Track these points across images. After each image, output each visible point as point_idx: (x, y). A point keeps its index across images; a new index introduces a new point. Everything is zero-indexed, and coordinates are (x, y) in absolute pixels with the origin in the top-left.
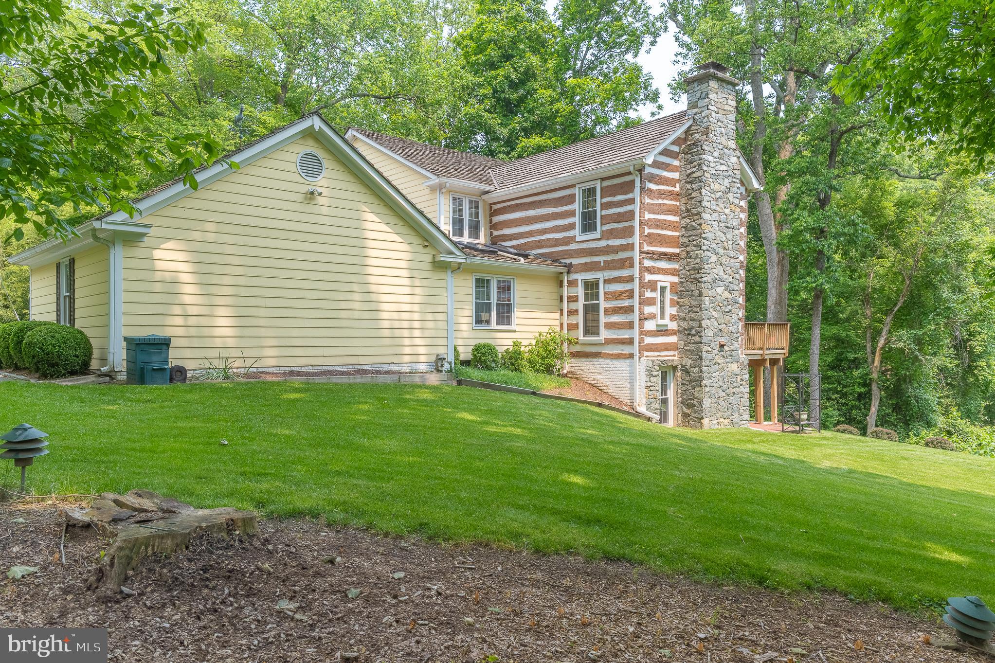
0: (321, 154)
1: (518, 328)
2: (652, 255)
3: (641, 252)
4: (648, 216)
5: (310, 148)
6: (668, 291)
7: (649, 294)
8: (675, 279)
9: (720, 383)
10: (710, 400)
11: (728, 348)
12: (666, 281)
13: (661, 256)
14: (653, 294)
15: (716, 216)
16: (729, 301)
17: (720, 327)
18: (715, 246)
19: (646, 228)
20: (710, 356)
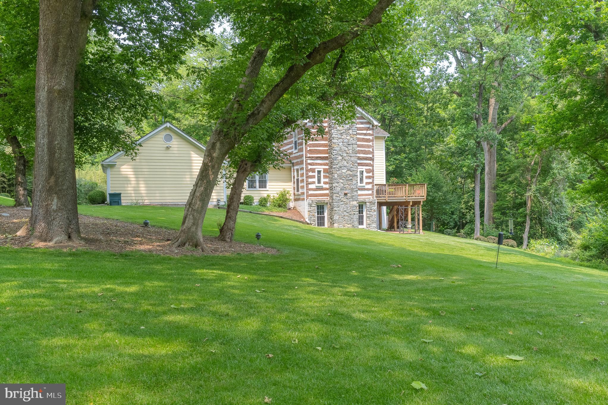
0: (171, 134)
1: (269, 190)
2: (312, 158)
3: (306, 157)
5: (168, 132)
6: (322, 172)
7: (310, 174)
8: (327, 167)
9: (345, 210)
10: (338, 216)
11: (350, 195)
12: (321, 168)
13: (317, 158)
14: (313, 174)
15: (341, 140)
16: (350, 175)
17: (345, 186)
18: (340, 153)
19: (308, 147)
20: (338, 198)
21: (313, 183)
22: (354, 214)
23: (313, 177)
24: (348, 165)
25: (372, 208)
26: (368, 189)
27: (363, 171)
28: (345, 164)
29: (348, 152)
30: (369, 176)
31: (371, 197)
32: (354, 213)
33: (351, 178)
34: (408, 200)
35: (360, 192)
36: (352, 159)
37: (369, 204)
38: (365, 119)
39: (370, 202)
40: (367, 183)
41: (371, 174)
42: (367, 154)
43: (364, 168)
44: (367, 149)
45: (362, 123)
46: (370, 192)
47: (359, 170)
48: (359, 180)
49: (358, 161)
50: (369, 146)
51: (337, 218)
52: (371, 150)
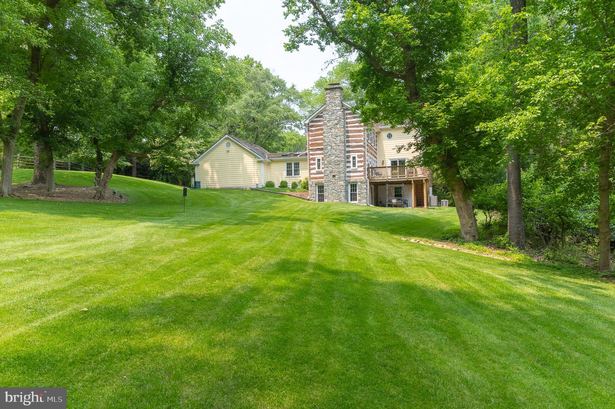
0: (230, 142)
1: (301, 176)
2: (312, 150)
3: (309, 150)
4: (310, 138)
5: (228, 141)
6: (321, 160)
7: (312, 162)
9: (333, 188)
10: (328, 193)
11: (338, 176)
12: (320, 157)
13: (317, 149)
14: (314, 162)
15: (331, 133)
16: (338, 161)
17: (333, 170)
18: (329, 144)
19: (310, 142)
20: (328, 179)
21: (315, 168)
22: (341, 192)
23: (314, 164)
24: (336, 153)
25: (362, 186)
26: (360, 172)
27: (355, 157)
28: (334, 152)
31: (363, 177)
32: (341, 190)
33: (338, 163)
34: (409, 180)
35: (352, 174)
36: (340, 148)
37: (360, 183)
39: (361, 182)
40: (358, 167)
41: (362, 159)
42: (359, 143)
44: (358, 139)
45: (354, 118)
46: (362, 174)
47: (351, 156)
48: (351, 164)
49: (351, 149)
50: (360, 136)
51: (327, 195)
52: (362, 139)
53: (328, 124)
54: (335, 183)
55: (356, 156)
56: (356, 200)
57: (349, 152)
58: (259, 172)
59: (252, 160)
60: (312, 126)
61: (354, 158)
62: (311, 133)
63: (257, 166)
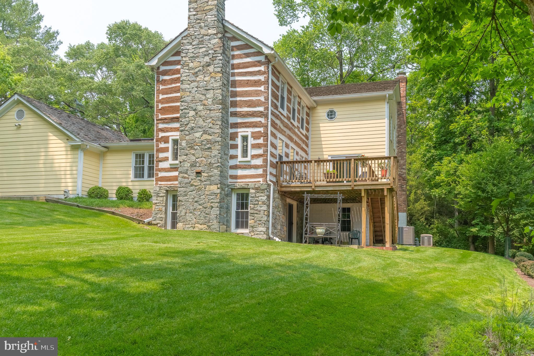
0: (23, 109)
2: (164, 121)
3: (157, 120)
4: (162, 97)
5: (21, 107)
7: (162, 145)
9: (196, 199)
10: (184, 211)
11: (206, 175)
13: (171, 120)
14: (166, 145)
15: (195, 84)
16: (209, 141)
17: (197, 160)
18: (192, 105)
19: (160, 104)
20: (186, 181)
21: (166, 159)
22: (212, 207)
23: (166, 150)
24: (205, 124)
25: (260, 198)
26: (256, 167)
27: (247, 137)
28: (201, 122)
29: (206, 102)
30: (258, 144)
31: (261, 179)
32: (212, 204)
33: (208, 146)
34: (356, 188)
35: (240, 172)
36: (213, 114)
37: (254, 192)
38: (252, 48)
39: (256, 189)
40: (253, 157)
41: (261, 141)
42: (255, 107)
43: (248, 131)
44: (254, 99)
45: (247, 55)
46: (260, 171)
47: (240, 135)
48: (239, 151)
49: (239, 120)
50: (257, 93)
51: (183, 214)
52: (262, 99)
53: (191, 65)
54: (199, 189)
55: (249, 135)
56: (247, 227)
57: (235, 125)
58: (74, 168)
59: (63, 145)
60: (165, 73)
61: (245, 139)
62: (164, 87)
63: (72, 156)
